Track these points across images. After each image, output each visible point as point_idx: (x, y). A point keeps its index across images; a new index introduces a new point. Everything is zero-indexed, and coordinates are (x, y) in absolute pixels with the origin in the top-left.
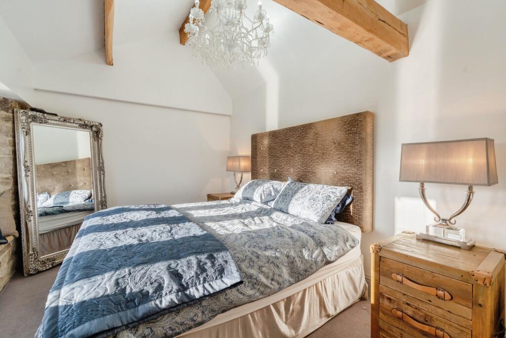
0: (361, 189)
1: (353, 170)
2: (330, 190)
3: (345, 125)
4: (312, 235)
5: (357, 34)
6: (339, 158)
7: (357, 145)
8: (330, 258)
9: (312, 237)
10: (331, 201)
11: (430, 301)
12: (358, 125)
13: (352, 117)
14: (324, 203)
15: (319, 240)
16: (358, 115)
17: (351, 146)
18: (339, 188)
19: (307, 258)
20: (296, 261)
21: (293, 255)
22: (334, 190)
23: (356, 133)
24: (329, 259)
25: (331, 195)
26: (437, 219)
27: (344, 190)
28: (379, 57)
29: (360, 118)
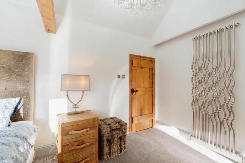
0: (29, 98)
1: (22, 87)
2: (5, 102)
3: (15, 57)
4: (14, 135)
5: (47, 13)
6: (9, 79)
7: (26, 71)
8: (32, 143)
9: (16, 136)
10: (10, 109)
11: (84, 135)
12: (27, 60)
13: (22, 54)
14: (4, 112)
15: (22, 136)
16: (28, 53)
17: (21, 72)
18: (13, 99)
19: (23, 151)
20: (18, 157)
21: (15, 155)
22: (10, 101)
23: (26, 64)
24: (32, 145)
25: (8, 105)
26: (73, 105)
27: (17, 100)
28: (44, 28)
29: (29, 56)
